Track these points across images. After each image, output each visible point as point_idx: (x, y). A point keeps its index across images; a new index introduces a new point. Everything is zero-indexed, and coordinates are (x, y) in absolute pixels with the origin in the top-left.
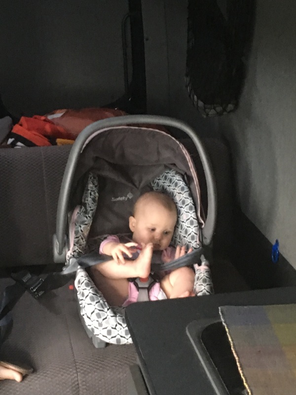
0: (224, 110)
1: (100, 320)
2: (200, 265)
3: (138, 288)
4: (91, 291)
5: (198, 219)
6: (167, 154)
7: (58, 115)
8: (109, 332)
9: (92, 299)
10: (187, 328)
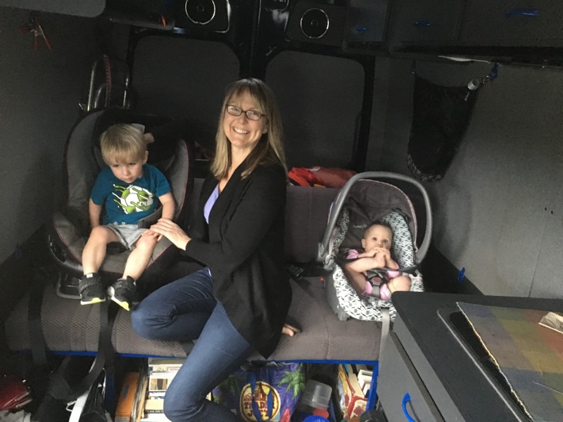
0: (434, 178)
1: (351, 302)
2: (415, 275)
3: (373, 285)
4: (346, 282)
5: (413, 246)
6: (395, 202)
7: (315, 170)
8: (356, 311)
9: (346, 287)
10: (438, 312)
